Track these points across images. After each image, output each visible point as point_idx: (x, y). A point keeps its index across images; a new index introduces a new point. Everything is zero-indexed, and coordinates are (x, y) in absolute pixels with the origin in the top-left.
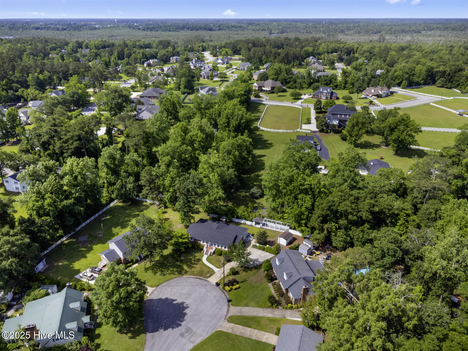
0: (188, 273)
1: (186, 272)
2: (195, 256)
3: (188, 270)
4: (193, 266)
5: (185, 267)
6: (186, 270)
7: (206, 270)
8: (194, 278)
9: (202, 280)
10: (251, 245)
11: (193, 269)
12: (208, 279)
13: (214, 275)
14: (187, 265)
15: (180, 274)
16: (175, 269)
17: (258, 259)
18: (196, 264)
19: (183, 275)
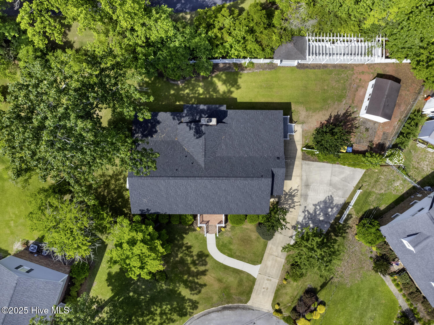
0: (200, 307)
1: (195, 305)
2: (188, 248)
3: (195, 298)
4: (200, 281)
5: (185, 292)
6: (190, 300)
7: (232, 280)
8: (218, 311)
9: (239, 312)
10: (299, 153)
11: (203, 290)
12: (249, 304)
13: (256, 287)
14: (186, 283)
15: (185, 315)
16: (166, 307)
17: (331, 198)
18: (204, 273)
19: (191, 314)
